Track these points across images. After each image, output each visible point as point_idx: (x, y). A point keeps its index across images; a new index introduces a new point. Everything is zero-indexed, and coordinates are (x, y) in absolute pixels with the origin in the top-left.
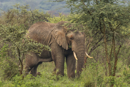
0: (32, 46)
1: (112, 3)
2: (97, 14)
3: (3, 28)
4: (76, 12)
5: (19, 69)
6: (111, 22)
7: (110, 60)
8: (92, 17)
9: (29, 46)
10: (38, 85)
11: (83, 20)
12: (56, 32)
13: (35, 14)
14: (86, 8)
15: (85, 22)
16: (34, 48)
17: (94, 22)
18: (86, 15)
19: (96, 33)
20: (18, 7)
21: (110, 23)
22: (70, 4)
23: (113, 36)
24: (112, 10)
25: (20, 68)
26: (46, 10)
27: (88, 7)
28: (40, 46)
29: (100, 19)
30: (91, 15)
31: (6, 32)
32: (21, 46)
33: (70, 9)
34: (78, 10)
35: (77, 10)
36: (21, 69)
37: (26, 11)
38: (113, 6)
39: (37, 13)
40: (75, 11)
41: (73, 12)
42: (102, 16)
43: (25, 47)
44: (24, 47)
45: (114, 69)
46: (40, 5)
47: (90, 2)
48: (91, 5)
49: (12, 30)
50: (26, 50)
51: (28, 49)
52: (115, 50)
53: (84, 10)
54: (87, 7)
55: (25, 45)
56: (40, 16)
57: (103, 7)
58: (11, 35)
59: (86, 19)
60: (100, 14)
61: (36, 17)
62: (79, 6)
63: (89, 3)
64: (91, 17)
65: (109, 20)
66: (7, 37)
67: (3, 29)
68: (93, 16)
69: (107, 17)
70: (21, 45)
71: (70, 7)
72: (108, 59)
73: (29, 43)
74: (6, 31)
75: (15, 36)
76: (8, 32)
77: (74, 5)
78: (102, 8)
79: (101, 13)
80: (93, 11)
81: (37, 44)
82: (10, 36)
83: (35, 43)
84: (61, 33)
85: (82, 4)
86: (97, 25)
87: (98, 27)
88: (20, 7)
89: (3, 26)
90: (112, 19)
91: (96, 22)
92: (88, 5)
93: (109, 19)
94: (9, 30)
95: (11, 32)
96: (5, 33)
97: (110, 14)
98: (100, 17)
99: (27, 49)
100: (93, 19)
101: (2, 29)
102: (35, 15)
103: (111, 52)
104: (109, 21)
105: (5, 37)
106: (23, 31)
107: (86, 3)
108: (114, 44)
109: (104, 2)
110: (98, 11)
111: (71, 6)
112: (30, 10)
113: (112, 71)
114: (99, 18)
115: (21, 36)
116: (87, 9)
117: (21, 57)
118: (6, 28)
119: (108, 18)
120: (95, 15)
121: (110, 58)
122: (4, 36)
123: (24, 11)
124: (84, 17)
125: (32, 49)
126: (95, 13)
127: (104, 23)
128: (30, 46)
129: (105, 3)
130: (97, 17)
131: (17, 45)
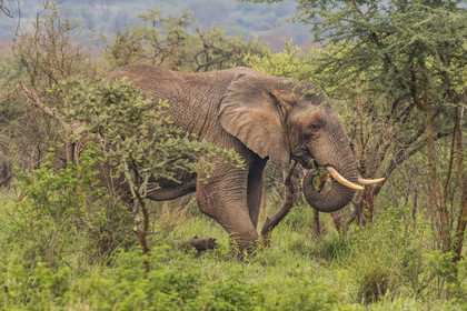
0: (180, 152)
1: (452, 7)
2: (402, 45)
3: (81, 89)
4: (331, 35)
5: (135, 229)
6: (448, 70)
7: (445, 197)
8: (386, 55)
9: (169, 152)
10: (192, 281)
11: (353, 63)
12: (242, 113)
13: (214, 45)
14: (366, 23)
15: (361, 70)
16: (185, 157)
17: (391, 71)
18: (365, 49)
19: (408, 109)
20: (157, 19)
21: (444, 73)
22: (312, 10)
23: (457, 119)
24: (453, 31)
25: (138, 223)
26: (256, 29)
27: (372, 21)
28: (207, 152)
29: (411, 60)
30: (381, 46)
31: (93, 104)
32: (141, 150)
33: (312, 26)
34: (339, 30)
35: (334, 31)
36: (141, 227)
37: (181, 35)
38: (454, 17)
39: (221, 40)
40: (327, 33)
41: (321, 37)
42: (419, 49)
43: (155, 154)
44: (151, 153)
45: (458, 229)
46: (238, 14)
47: (379, 5)
48: (382, 13)
49: (112, 96)
50: (161, 164)
51: (166, 160)
52: (460, 163)
53: (357, 31)
54: (367, 20)
55: (156, 147)
56: (230, 50)
57: (423, 18)
58: (108, 113)
59: (364, 60)
60: (412, 45)
61: (216, 53)
62: (341, 17)
63: (375, 7)
64: (381, 53)
65: (441, 64)
66: (94, 118)
67: (83, 94)
68: (386, 50)
69: (434, 54)
70: (143, 147)
71: (312, 21)
72: (438, 194)
73: (170, 141)
74: (92, 101)
75: (120, 119)
76: (99, 102)
77: (323, 12)
78: (417, 24)
79: (413, 39)
80: (388, 34)
81: (195, 142)
82: (104, 116)
83: (191, 139)
84: (262, 116)
85: (350, 9)
86: (400, 80)
87: (404, 87)
88: (161, 21)
89: (82, 82)
90: (453, 60)
91: (397, 72)
92: (372, 15)
93: (442, 59)
94: (100, 97)
95: (110, 102)
96: (89, 107)
97: (447, 44)
98: (412, 55)
99: (162, 160)
100: (388, 60)
101: (78, 92)
102: (212, 47)
103: (450, 172)
104: (442, 68)
105: (88, 121)
106: (148, 101)
107: (364, 8)
108: (459, 145)
109: (427, 3)
110: (405, 34)
111: (312, 16)
112: (197, 30)
113: (453, 233)
114: (406, 59)
115: (143, 118)
116: (368, 26)
117: (141, 189)
118: (91, 89)
119: (438, 57)
120: (393, 48)
121: (445, 191)
122: (85, 118)
123: (176, 32)
124: (358, 54)
125: (179, 161)
126: (393, 40)
127: (424, 75)
128: (172, 150)
129: (429, 8)
130: (401, 52)
131: (128, 146)
